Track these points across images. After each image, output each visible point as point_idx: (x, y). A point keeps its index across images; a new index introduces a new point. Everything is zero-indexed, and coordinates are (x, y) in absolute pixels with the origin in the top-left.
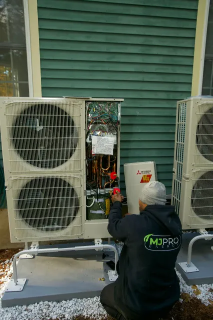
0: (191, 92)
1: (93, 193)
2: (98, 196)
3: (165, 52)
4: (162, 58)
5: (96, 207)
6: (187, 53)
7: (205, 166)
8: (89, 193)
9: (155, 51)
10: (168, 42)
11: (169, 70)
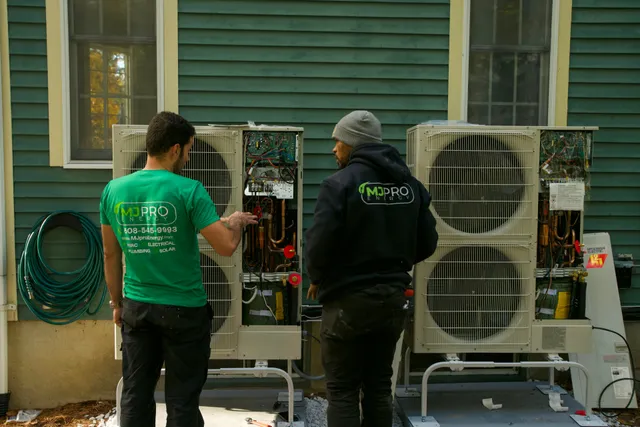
0: (446, 111)
1: (255, 278)
2: (263, 285)
3: (396, 43)
4: (390, 53)
5: (259, 304)
6: (437, 44)
8: (247, 278)
9: (376, 43)
10: (401, 28)
11: (404, 74)
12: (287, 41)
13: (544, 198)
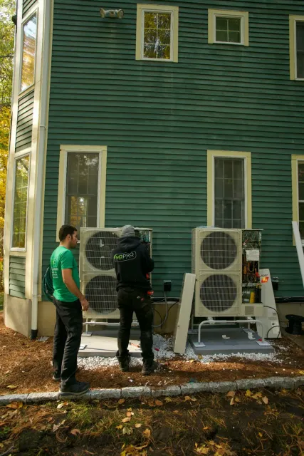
0: (206, 222)
6: (203, 197)
7: (206, 271)
11: (191, 208)
12: (147, 195)
13: (244, 256)
